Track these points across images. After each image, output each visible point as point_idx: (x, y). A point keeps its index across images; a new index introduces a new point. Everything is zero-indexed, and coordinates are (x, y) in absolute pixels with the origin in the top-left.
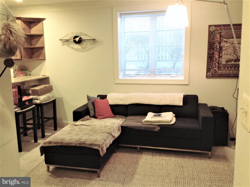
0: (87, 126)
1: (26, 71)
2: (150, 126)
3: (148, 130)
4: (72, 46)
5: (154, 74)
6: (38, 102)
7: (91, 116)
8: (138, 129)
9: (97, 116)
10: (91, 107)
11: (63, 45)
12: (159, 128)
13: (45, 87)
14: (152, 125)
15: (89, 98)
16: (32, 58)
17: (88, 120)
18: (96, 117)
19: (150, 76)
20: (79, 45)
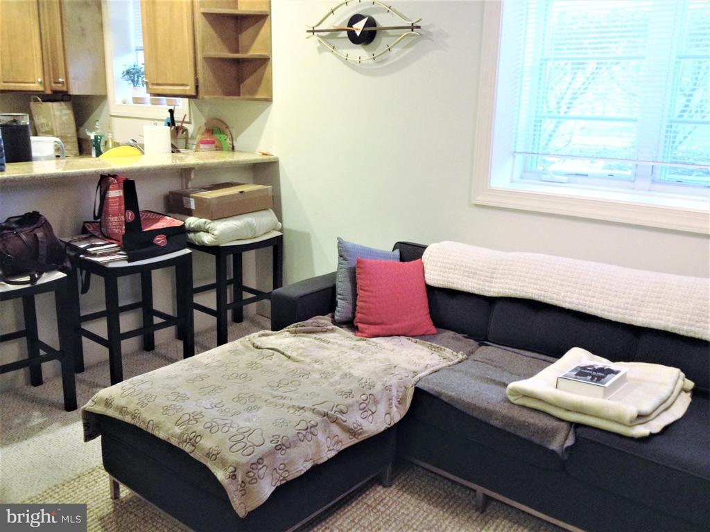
0: (289, 357)
1: (221, 136)
2: (531, 421)
3: (520, 433)
4: (344, 52)
5: (653, 181)
6: (207, 239)
7: (336, 317)
8: (481, 417)
9: (360, 325)
10: (343, 287)
11: (320, 50)
12: (570, 442)
13: (241, 192)
14: (542, 416)
15: (344, 252)
16: (238, 94)
17: (314, 335)
18: (355, 324)
19: (633, 189)
20: (366, 50)
